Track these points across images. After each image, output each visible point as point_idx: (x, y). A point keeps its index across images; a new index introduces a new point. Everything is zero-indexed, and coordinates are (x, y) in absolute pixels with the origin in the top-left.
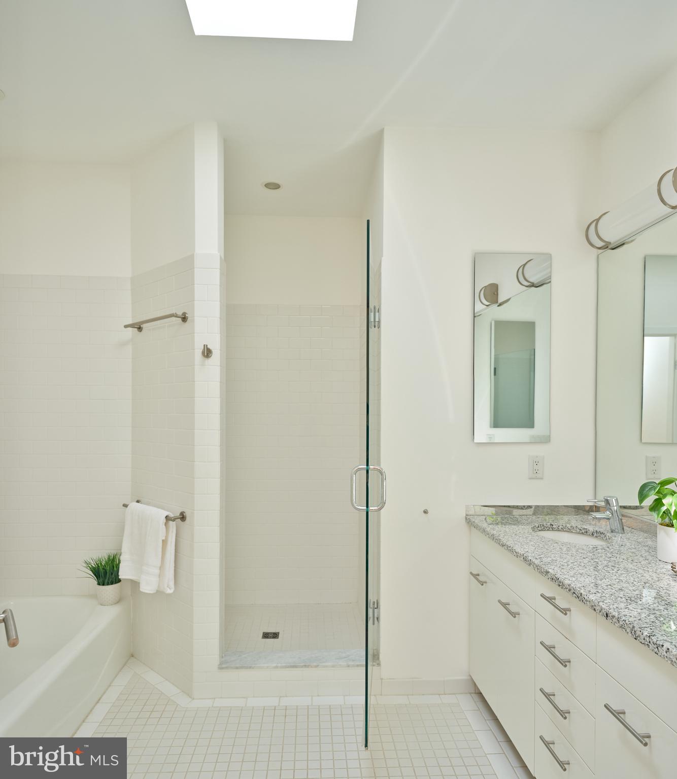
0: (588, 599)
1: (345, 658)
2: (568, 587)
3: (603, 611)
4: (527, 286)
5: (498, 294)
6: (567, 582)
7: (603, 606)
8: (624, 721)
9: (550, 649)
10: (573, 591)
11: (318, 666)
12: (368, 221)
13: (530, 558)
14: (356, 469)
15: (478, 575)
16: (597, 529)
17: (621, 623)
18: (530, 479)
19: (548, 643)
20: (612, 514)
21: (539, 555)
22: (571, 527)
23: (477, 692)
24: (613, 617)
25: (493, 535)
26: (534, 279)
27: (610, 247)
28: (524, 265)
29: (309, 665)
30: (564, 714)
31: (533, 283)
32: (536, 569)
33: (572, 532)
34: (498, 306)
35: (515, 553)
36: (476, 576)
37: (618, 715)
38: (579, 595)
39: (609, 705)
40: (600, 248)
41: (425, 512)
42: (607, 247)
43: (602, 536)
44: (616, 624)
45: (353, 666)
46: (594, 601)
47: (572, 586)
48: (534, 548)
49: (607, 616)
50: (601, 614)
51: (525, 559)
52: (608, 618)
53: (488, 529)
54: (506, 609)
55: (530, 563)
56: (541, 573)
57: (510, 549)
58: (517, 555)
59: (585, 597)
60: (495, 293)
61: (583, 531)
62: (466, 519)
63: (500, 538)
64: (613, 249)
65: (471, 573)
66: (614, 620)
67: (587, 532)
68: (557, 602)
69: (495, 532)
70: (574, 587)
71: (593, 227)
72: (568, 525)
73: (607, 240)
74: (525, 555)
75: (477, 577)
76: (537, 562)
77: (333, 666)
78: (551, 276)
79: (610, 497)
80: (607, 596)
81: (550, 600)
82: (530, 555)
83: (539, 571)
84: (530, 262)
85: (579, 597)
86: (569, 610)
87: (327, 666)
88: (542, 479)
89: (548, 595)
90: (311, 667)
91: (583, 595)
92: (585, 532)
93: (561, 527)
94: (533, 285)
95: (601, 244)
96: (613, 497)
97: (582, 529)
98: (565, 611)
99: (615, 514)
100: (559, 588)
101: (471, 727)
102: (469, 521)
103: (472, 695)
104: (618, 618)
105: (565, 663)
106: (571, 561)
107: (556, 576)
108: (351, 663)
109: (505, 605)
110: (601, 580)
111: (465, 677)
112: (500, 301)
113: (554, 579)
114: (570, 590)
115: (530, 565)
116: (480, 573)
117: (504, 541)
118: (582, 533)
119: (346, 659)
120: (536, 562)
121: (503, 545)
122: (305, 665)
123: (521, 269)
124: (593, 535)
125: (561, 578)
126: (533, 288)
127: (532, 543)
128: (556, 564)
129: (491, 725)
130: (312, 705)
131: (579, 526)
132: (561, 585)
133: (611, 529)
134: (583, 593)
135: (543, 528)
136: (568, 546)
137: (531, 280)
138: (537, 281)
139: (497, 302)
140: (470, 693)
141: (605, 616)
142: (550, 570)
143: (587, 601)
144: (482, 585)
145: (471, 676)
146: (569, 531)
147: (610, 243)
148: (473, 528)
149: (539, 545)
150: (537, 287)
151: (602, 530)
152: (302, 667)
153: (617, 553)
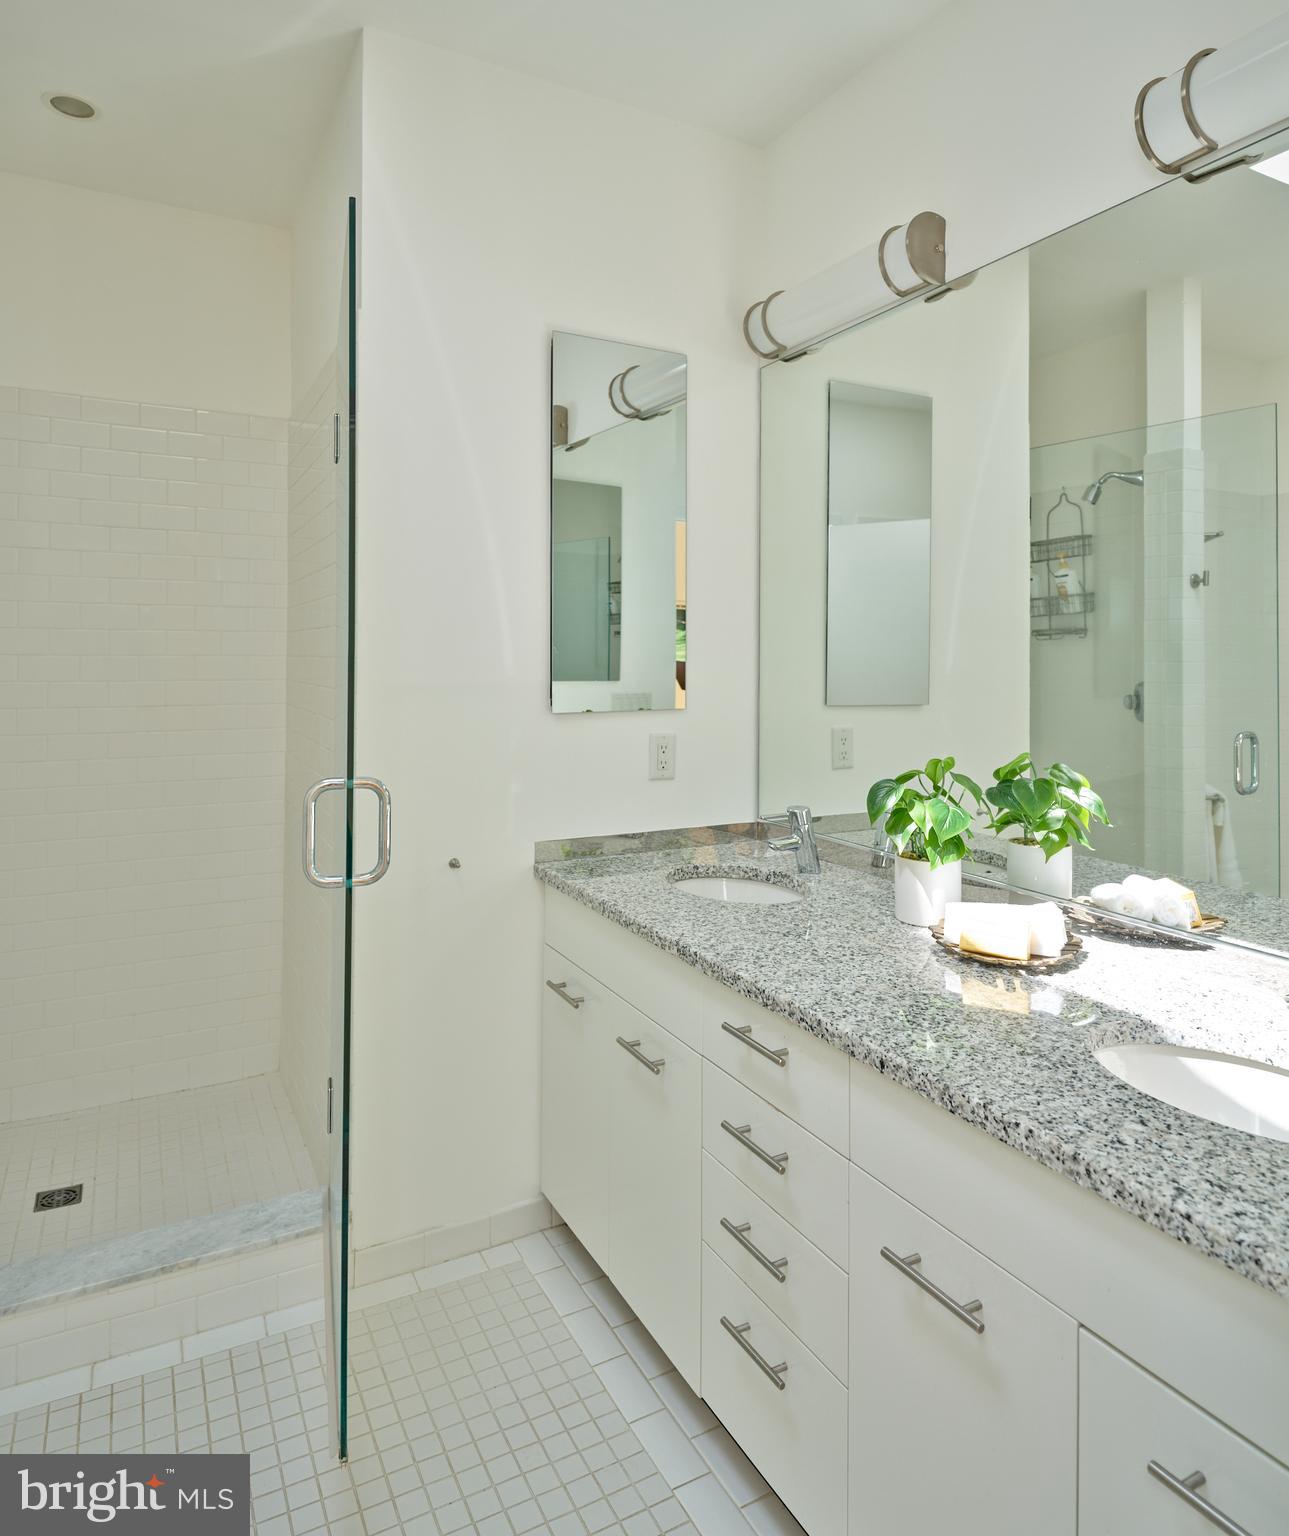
0: (836, 1032)
1: (268, 1222)
2: (787, 1007)
3: (873, 1055)
4: (627, 416)
5: (567, 428)
6: (783, 998)
7: (873, 1046)
8: (921, 1276)
9: (741, 1135)
10: (798, 1015)
11: (198, 1260)
12: (352, 201)
13: (693, 950)
14: (318, 787)
15: (564, 985)
16: (773, 868)
17: (916, 1080)
18: (653, 780)
19: (737, 1123)
20: (802, 839)
21: (707, 940)
22: (730, 867)
23: (554, 1224)
24: (898, 1067)
25: (603, 903)
26: (642, 403)
27: (782, 356)
28: (624, 375)
29: (172, 1267)
30: (777, 1270)
31: (638, 411)
32: (710, 973)
33: (731, 877)
34: (567, 450)
35: (657, 941)
36: (558, 988)
37: (908, 1266)
38: (815, 1025)
39: (889, 1251)
40: (765, 356)
41: (454, 865)
42: (777, 356)
43: (786, 881)
44: (904, 1082)
45: (287, 1239)
46: (850, 1034)
47: (797, 1005)
48: (691, 923)
49: (883, 1066)
50: (867, 1061)
51: (683, 952)
52: (885, 1070)
53: (590, 891)
54: (635, 1055)
55: (694, 960)
56: (722, 979)
57: (645, 933)
58: (663, 944)
59: (829, 1026)
60: (563, 425)
61: (751, 874)
62: (536, 870)
63: (619, 908)
64: (786, 361)
65: (549, 983)
66: (900, 1074)
67: (757, 876)
68: (756, 1036)
69: (604, 897)
70: (801, 1007)
71: (757, 313)
72: (724, 865)
73: (780, 341)
74: (681, 943)
75: (562, 989)
76: (709, 956)
77: (238, 1252)
78: (686, 394)
79: (797, 807)
80: (866, 1018)
81: (741, 1034)
82: (689, 941)
83: (716, 975)
84: (635, 370)
85: (815, 1029)
86: (785, 1052)
87: (219, 1257)
88: (672, 778)
89: (737, 1024)
90: (180, 1268)
91: (823, 1025)
92: (753, 876)
93: (712, 869)
94: (638, 415)
95: (768, 347)
96: (804, 808)
97: (748, 870)
98: (779, 1058)
99: (806, 839)
100: (766, 1012)
101: (556, 1312)
102: (541, 876)
103: (546, 1233)
104: (910, 1069)
105: (778, 1164)
106: (768, 946)
107: (759, 986)
108: (280, 1234)
109: (631, 1047)
110: (837, 981)
111: (530, 1200)
112: (572, 440)
113: (754, 993)
114: (791, 1014)
115: (694, 963)
116: (565, 981)
117: (629, 913)
118: (749, 879)
119: (266, 1227)
120: (709, 958)
121: (627, 924)
122: (162, 1269)
123: (618, 381)
124: (768, 880)
125: (770, 987)
126: (637, 420)
127: (682, 913)
128: (744, 957)
129: (592, 1291)
130: (183, 1362)
131: (743, 865)
132: (770, 1003)
133: (799, 866)
134: (824, 1020)
135: (681, 875)
136: (748, 912)
137: (636, 404)
138: (646, 408)
139: (566, 443)
140: (541, 1231)
141: (878, 1065)
142: (741, 973)
143: (832, 1035)
144: (577, 1007)
145: (543, 1195)
146: (727, 875)
147: (784, 348)
148: (550, 890)
149: (695, 916)
150: (643, 419)
151: (782, 869)
152: (154, 1274)
153: (831, 916)
